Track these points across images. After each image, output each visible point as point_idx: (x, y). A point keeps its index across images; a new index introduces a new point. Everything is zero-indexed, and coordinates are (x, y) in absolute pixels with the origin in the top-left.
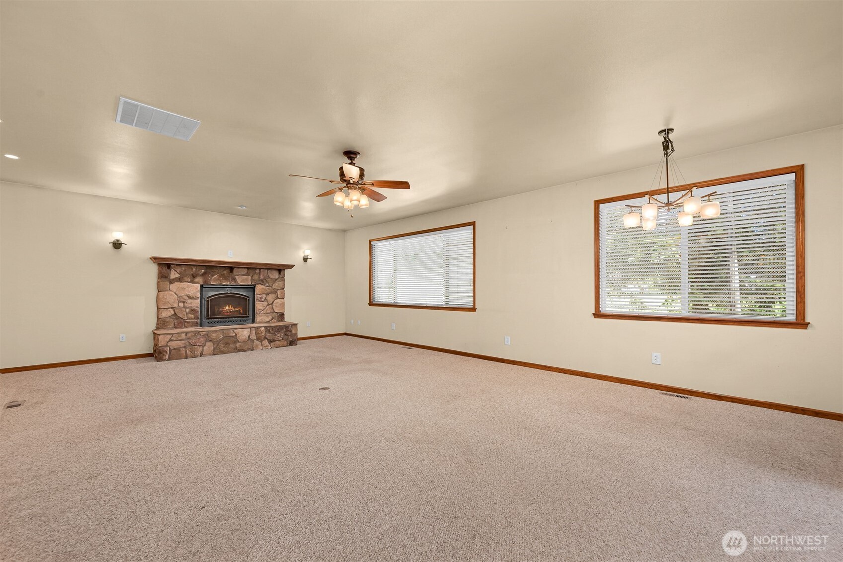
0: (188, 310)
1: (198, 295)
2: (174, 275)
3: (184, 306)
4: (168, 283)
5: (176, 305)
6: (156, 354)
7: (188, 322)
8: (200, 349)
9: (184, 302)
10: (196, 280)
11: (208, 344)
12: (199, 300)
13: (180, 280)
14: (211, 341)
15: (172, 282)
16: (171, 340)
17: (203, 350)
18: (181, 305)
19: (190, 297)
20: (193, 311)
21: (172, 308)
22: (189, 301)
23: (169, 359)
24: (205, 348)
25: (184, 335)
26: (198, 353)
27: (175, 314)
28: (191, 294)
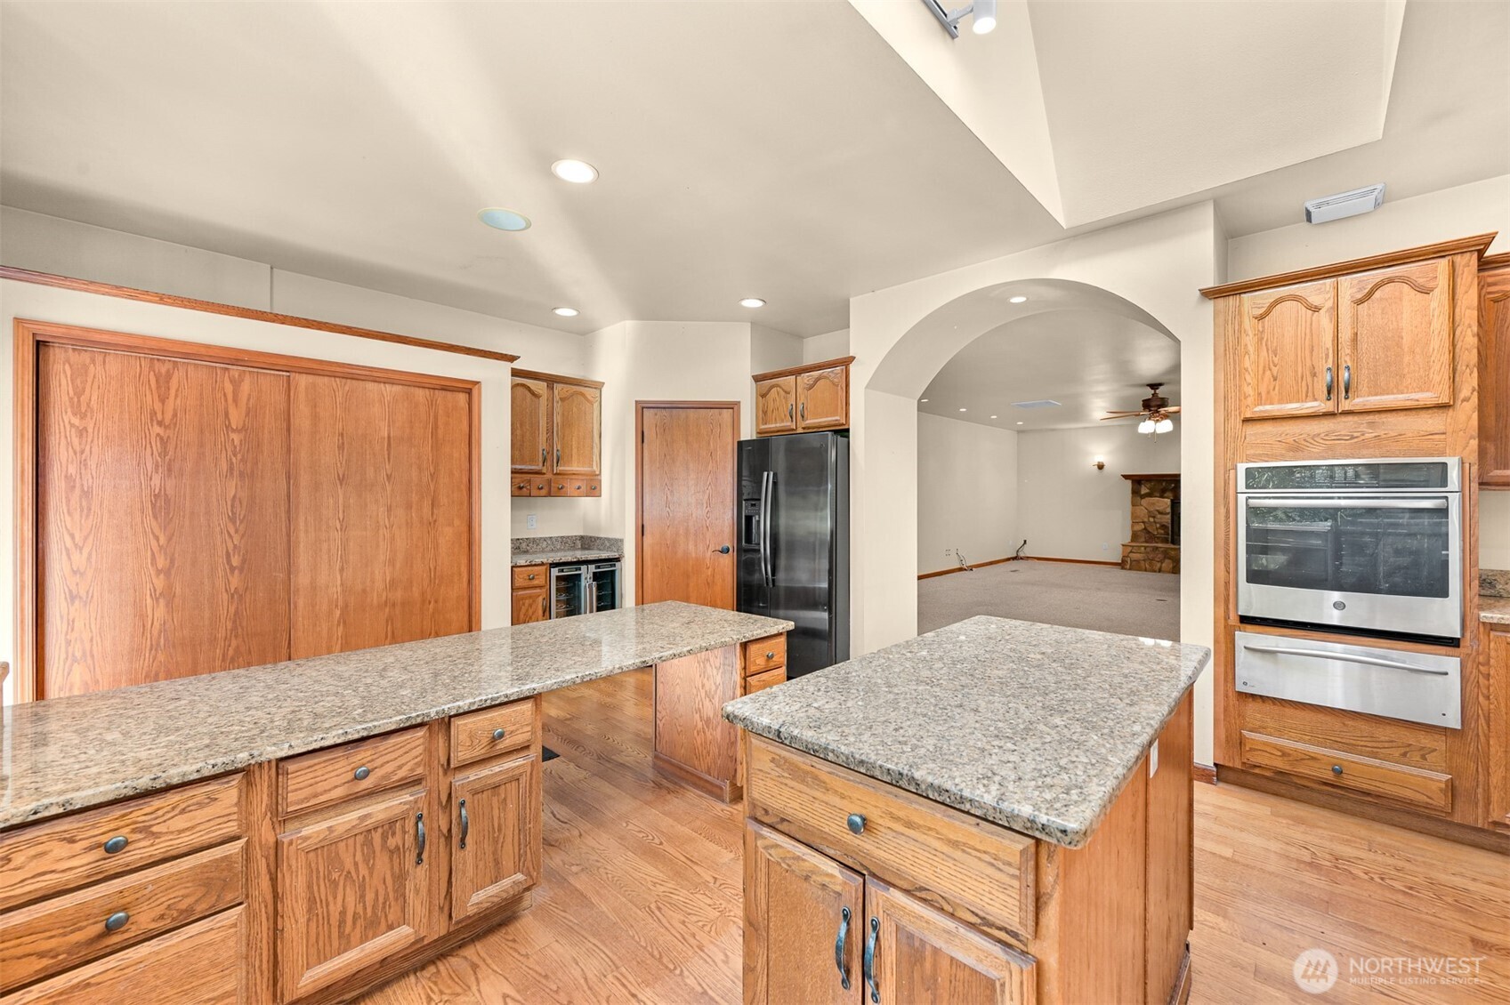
0: (1158, 525)
1: (1169, 510)
2: (1144, 490)
3: (1155, 522)
4: (1139, 498)
5: (1146, 520)
6: (1121, 565)
7: (1158, 538)
8: (1159, 565)
9: (1154, 517)
10: (1165, 495)
11: (1167, 561)
12: (1169, 516)
13: (1149, 495)
14: (1170, 559)
15: (1143, 497)
16: (1131, 552)
17: (1161, 567)
18: (1152, 520)
19: (1160, 513)
20: (1163, 526)
21: (1143, 522)
22: (1159, 516)
23: (1130, 569)
24: (1164, 565)
25: (1143, 548)
26: (1157, 569)
27: (1145, 529)
28: (1160, 509)
